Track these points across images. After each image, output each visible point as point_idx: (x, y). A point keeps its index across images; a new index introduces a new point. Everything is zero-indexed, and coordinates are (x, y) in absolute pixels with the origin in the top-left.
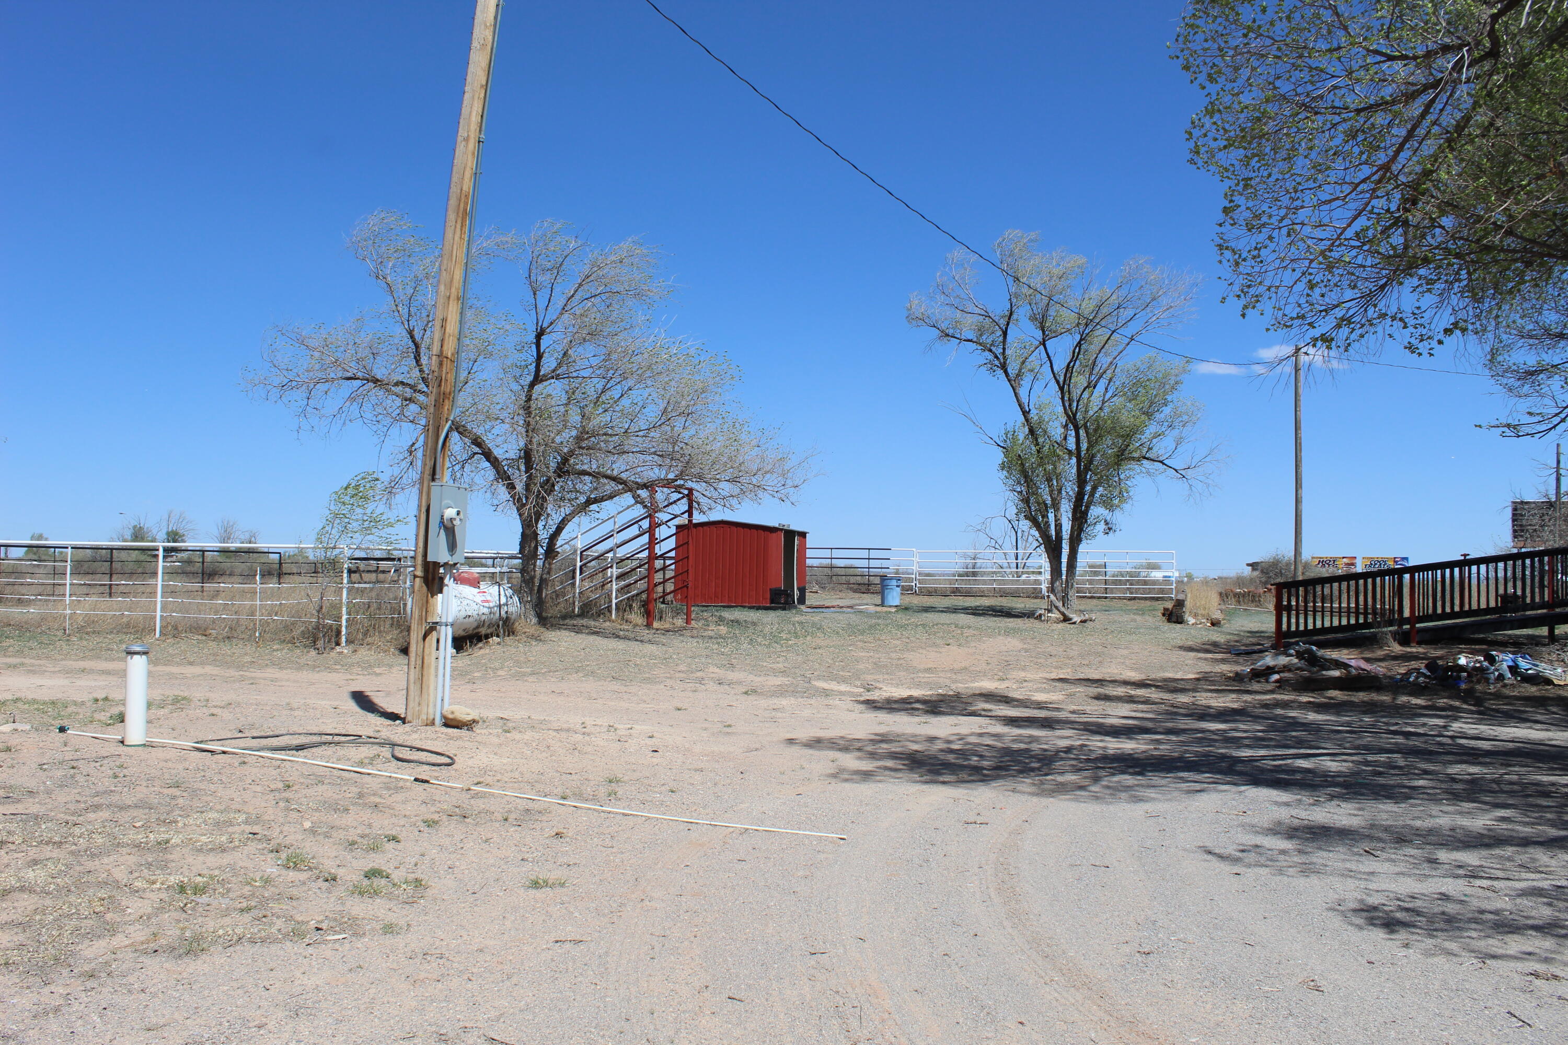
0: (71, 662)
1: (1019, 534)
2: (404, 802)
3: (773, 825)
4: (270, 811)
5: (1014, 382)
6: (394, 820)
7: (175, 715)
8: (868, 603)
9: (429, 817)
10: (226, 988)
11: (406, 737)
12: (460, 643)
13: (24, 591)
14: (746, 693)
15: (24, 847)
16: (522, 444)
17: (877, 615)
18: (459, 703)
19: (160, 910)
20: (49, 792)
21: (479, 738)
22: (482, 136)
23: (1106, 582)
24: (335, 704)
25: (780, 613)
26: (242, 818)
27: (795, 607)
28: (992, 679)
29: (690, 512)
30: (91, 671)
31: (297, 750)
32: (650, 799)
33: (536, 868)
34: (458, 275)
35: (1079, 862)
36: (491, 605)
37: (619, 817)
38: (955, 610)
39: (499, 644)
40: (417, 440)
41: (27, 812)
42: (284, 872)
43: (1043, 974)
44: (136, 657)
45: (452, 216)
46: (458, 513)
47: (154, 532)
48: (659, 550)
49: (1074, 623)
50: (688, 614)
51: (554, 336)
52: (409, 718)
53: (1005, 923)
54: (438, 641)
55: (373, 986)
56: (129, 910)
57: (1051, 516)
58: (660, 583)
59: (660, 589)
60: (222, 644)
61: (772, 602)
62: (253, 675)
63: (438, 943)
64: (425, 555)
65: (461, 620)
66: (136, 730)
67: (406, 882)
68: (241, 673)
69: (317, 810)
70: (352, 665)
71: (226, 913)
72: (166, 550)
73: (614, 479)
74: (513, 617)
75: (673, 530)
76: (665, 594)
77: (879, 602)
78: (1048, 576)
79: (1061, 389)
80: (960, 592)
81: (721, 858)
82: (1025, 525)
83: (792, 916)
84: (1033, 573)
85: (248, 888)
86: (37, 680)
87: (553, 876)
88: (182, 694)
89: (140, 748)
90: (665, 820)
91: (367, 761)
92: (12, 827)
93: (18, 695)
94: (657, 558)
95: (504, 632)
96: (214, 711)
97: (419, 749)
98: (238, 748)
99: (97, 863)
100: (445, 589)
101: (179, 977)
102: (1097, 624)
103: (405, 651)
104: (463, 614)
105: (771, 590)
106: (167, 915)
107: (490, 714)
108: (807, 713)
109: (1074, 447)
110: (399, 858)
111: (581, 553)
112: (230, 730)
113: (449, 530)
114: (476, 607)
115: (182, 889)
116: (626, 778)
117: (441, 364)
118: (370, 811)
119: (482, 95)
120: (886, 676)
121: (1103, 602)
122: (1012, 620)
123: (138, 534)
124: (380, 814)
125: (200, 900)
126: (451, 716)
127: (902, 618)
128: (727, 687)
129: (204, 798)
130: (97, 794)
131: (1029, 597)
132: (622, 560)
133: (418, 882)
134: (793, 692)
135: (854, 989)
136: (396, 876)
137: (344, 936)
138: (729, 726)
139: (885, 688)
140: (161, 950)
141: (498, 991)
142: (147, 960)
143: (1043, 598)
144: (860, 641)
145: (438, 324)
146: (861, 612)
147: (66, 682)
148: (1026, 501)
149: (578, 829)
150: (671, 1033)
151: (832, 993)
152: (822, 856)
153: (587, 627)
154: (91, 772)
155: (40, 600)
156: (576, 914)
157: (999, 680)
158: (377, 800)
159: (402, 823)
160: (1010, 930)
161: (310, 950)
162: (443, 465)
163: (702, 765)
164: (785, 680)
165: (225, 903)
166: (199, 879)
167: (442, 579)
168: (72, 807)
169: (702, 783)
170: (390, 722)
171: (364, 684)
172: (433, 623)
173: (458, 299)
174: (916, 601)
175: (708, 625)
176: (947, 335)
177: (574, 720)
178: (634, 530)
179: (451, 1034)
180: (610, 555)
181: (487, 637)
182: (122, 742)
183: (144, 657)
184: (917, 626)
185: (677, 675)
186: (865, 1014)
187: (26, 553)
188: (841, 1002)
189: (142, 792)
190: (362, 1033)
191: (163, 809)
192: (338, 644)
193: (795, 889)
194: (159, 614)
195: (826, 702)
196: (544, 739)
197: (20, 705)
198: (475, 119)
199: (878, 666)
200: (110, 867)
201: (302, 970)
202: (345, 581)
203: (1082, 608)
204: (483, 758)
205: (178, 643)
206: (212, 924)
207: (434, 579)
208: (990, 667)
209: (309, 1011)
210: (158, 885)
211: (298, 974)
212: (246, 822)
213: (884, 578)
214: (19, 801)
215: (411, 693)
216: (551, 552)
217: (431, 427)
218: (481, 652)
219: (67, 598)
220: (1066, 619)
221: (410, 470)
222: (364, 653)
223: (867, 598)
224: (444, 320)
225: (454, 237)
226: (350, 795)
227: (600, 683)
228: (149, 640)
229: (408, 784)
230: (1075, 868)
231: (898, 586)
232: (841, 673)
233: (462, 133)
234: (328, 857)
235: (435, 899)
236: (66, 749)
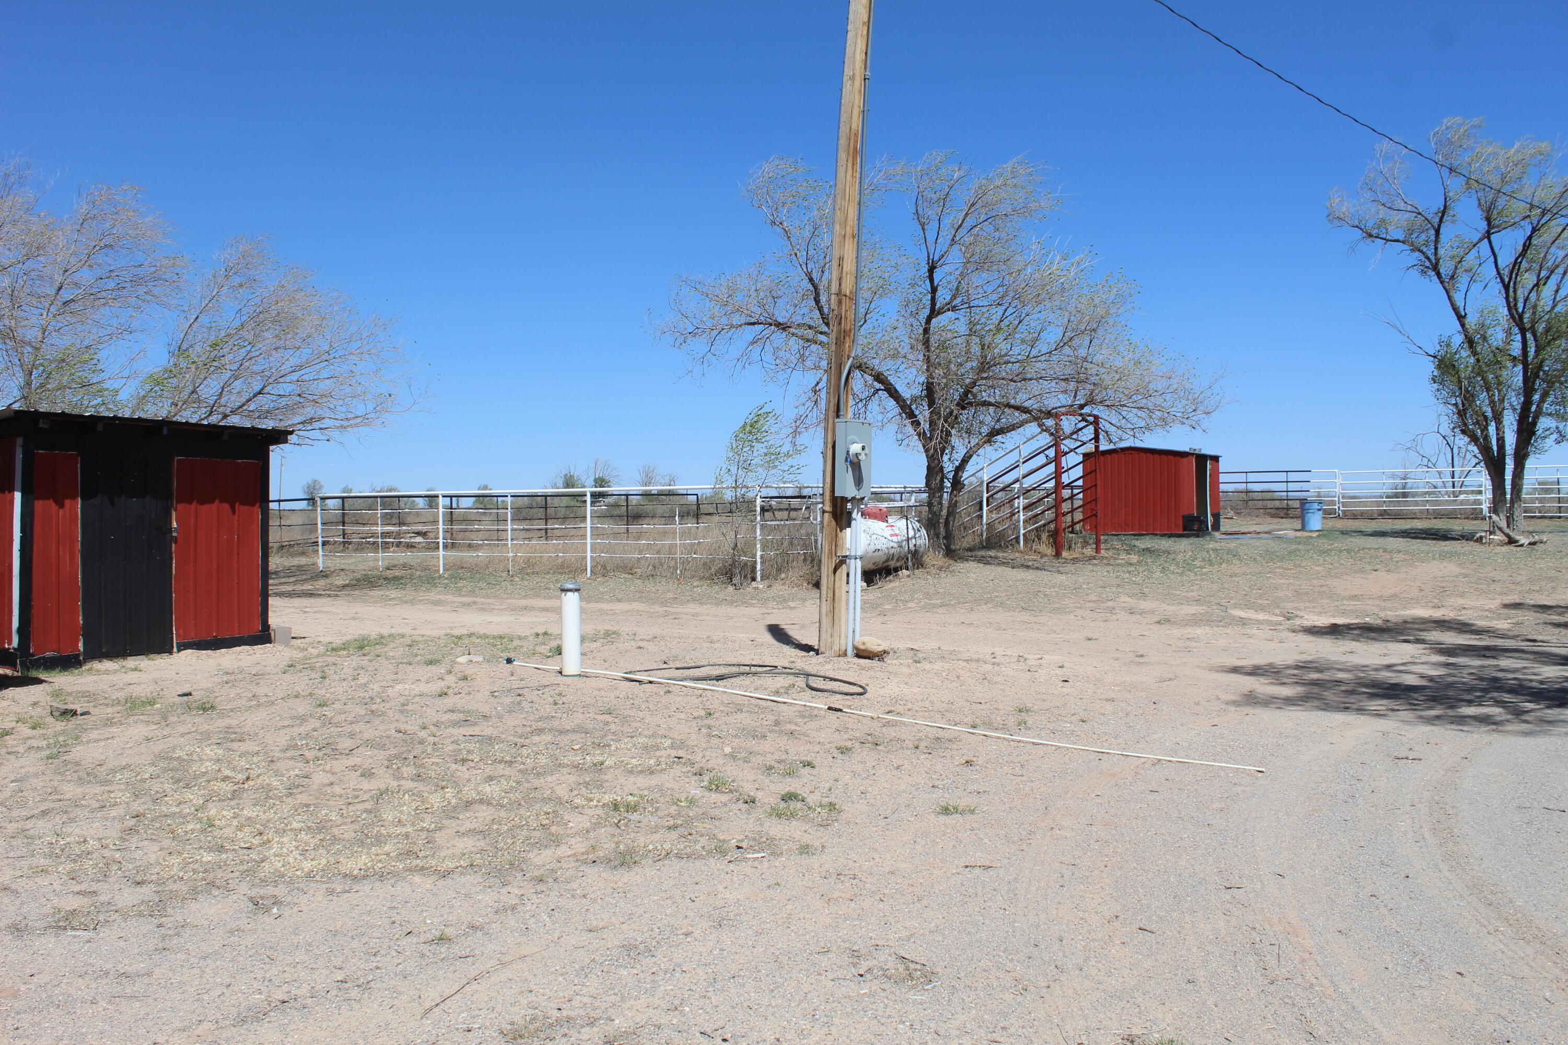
0: (515, 601)
1: (1456, 451)
2: (818, 730)
3: (1187, 756)
4: (694, 737)
5: (1447, 283)
6: (809, 746)
7: (606, 648)
8: (1287, 528)
9: (842, 744)
10: (656, 898)
11: (820, 668)
12: (870, 576)
13: (473, 537)
14: (1159, 622)
15: (481, 765)
16: (922, 379)
17: (1297, 541)
18: (870, 635)
19: (597, 825)
20: (500, 717)
21: (890, 669)
22: (868, 73)
23: (1559, 500)
24: (752, 636)
25: (1193, 540)
26: (668, 743)
27: (1209, 534)
28: (1425, 606)
29: (1096, 439)
30: (532, 609)
31: (718, 680)
32: (1060, 728)
33: (946, 795)
34: (852, 212)
35: (1528, 805)
36: (899, 539)
37: (1029, 746)
38: (1383, 534)
39: (909, 576)
40: (821, 379)
41: (483, 734)
42: (707, 794)
43: (1486, 923)
44: (569, 594)
45: (842, 155)
46: (863, 448)
47: (583, 479)
48: (1065, 479)
49: (1522, 545)
50: (1098, 542)
51: (947, 268)
52: (822, 650)
53: (1442, 866)
54: (848, 575)
55: (790, 902)
56: (571, 824)
57: (1492, 429)
58: (1068, 513)
59: (1068, 518)
60: (647, 582)
61: (1185, 529)
62: (676, 610)
63: (851, 864)
64: (833, 490)
65: (871, 554)
66: (572, 662)
67: (821, 806)
68: (665, 608)
69: (736, 736)
70: (768, 599)
71: (655, 830)
72: (593, 495)
73: (1017, 408)
74: (922, 550)
75: (1080, 458)
76: (1074, 524)
77: (1299, 527)
78: (1490, 495)
79: (1506, 287)
80: (1389, 515)
81: (1133, 788)
82: (1462, 441)
83: (1206, 849)
84: (1473, 492)
85: (675, 807)
86: (487, 617)
87: (962, 803)
88: (611, 628)
89: (577, 678)
90: (1076, 749)
91: (782, 690)
92: (471, 746)
93: (472, 630)
94: (1064, 488)
95: (914, 565)
96: (641, 644)
97: (832, 679)
98: (663, 678)
99: (542, 781)
100: (853, 523)
101: (615, 886)
102: (1548, 546)
103: (817, 585)
104: (872, 548)
105: (1183, 516)
106: (603, 830)
107: (901, 645)
108: (1222, 642)
109: (1520, 352)
110: (814, 783)
111: (988, 484)
112: (656, 662)
113: (855, 465)
114: (885, 541)
115: (616, 807)
116: (1036, 708)
117: (840, 302)
118: (785, 738)
119: (865, 32)
120: (1307, 604)
121: (1557, 522)
122: (1448, 543)
123: (569, 482)
124: (795, 741)
125: (632, 818)
126: (862, 647)
127: (1324, 544)
128: (1138, 616)
129: (634, 724)
130: (540, 719)
131: (1467, 518)
132: (1029, 491)
133: (832, 806)
134: (1207, 620)
135: (1272, 926)
136: (812, 800)
137: (763, 855)
138: (1142, 656)
139: (1306, 617)
140: (598, 861)
141: (909, 912)
142: (588, 870)
143: (1484, 518)
144: (1279, 568)
145: (835, 263)
146: (1279, 537)
147: (511, 618)
148: (1461, 414)
149: (989, 757)
150: (1080, 961)
151: (1248, 929)
152: (1239, 789)
153: (996, 558)
154: (535, 699)
155: (487, 545)
156: (986, 841)
157: (1434, 607)
158: (793, 727)
159: (817, 749)
160: (1447, 874)
161: (732, 866)
162: (847, 401)
163: (1112, 695)
164: (1200, 609)
165: (654, 820)
166: (630, 798)
167: (850, 514)
168: (520, 730)
169: (1113, 713)
170: (804, 653)
171: (779, 618)
172: (843, 557)
173: (854, 237)
174: (1339, 524)
175: (1119, 554)
176: (1370, 236)
177: (984, 651)
178: (1041, 460)
179: (863, 951)
180: (1017, 486)
181: (896, 570)
182: (561, 673)
183: (576, 594)
184: (1341, 551)
185: (1087, 605)
186: (1284, 952)
187: (475, 502)
188: (1258, 939)
189: (579, 718)
190: (780, 945)
191: (597, 734)
192: (754, 579)
193: (1210, 822)
194: (589, 554)
195: (1243, 631)
196: (954, 669)
197: (473, 639)
198: (859, 56)
199: (1298, 594)
200: (553, 785)
201: (724, 885)
202: (759, 518)
203: (1531, 529)
204: (893, 688)
205: (608, 581)
206: (642, 839)
207: (842, 513)
208: (1423, 593)
209: (731, 922)
210: (595, 803)
211: (721, 888)
212: (672, 747)
213: (1303, 501)
214: (475, 724)
215: (824, 625)
216: (957, 484)
217: (833, 365)
218: (891, 586)
219: (509, 542)
220: (1511, 541)
221: (815, 410)
222: (779, 588)
223: (1286, 523)
224: (841, 259)
225: (847, 178)
226: (767, 723)
227: (1010, 614)
228: (581, 579)
229: (822, 712)
230: (1524, 810)
231: (1319, 510)
232: (1260, 601)
233: (848, 72)
234: (748, 781)
235: (848, 823)
236: (513, 678)
